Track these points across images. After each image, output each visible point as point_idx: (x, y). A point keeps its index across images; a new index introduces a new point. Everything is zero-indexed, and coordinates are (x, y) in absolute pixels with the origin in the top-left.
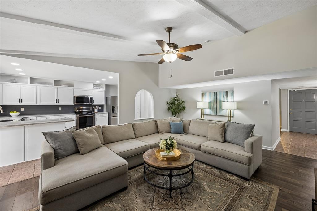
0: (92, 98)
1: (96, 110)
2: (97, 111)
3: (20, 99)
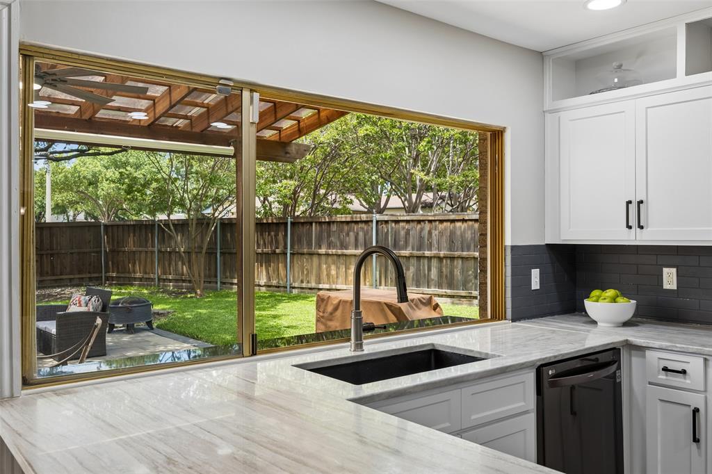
3: (633, 208)
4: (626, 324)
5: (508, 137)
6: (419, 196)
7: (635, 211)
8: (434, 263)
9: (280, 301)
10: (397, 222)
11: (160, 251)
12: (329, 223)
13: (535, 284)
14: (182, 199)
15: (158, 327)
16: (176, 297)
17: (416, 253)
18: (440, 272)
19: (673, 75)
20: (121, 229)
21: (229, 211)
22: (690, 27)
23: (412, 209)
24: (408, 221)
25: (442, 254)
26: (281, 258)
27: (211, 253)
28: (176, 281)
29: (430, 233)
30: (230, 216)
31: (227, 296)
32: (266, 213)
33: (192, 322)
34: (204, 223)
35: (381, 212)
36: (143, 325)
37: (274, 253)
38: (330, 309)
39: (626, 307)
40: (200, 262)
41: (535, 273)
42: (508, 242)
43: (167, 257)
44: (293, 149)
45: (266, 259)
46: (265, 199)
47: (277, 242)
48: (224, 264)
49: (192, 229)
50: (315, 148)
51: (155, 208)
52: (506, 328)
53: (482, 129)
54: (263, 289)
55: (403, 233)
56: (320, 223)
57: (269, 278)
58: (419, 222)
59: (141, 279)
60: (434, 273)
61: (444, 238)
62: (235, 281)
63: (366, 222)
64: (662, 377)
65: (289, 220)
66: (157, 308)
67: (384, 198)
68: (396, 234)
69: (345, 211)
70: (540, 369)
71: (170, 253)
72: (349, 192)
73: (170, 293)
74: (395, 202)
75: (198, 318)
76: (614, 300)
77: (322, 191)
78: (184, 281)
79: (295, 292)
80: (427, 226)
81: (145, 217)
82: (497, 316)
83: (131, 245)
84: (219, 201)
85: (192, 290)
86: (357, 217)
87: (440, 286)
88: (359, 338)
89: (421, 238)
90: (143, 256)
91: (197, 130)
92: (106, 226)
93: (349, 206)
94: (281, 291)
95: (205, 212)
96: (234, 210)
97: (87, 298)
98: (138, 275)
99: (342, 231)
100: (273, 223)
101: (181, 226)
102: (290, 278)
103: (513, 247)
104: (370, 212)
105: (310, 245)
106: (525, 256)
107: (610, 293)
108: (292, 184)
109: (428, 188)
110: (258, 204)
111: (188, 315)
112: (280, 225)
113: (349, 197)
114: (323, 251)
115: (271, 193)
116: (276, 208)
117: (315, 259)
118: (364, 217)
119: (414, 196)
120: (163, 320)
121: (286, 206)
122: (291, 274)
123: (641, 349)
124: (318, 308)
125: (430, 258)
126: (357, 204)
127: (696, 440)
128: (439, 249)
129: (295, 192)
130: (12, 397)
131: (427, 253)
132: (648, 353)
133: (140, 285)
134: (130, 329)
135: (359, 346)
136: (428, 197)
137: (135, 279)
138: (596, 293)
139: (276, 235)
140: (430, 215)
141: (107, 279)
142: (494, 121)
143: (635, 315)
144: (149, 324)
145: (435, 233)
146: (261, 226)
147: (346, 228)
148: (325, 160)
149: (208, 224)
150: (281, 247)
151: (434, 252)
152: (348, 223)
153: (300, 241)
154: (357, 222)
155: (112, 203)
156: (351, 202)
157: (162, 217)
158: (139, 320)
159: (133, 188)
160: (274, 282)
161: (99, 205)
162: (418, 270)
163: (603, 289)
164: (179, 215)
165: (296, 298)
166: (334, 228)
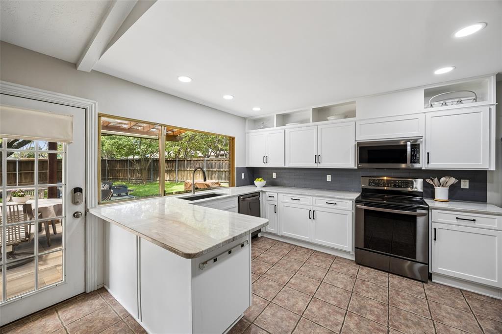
0: (415, 147)
1: (441, 193)
2: (446, 198)
3: (265, 158)
4: (264, 187)
5: (236, 139)
6: (219, 152)
7: (265, 159)
8: (224, 172)
9: (174, 185)
10: (212, 160)
11: (130, 169)
12: (190, 160)
13: (243, 177)
14: (138, 152)
15: (130, 195)
16: (136, 185)
17: (218, 170)
18: (225, 175)
19: (273, 127)
20: (114, 162)
21: (156, 156)
22: (277, 115)
23: (217, 156)
24: (216, 160)
25: (226, 170)
26: (174, 171)
27: (149, 170)
28: (136, 179)
29: (222, 164)
30: (156, 158)
31: (155, 184)
32: (169, 157)
33: (142, 193)
34: (147, 160)
35: (208, 157)
36: (124, 194)
37: (172, 170)
38: (189, 186)
39: (264, 182)
40: (145, 173)
41: (243, 174)
42: (236, 166)
43: (132, 172)
44: (178, 138)
45: (169, 172)
46: (169, 152)
47: (173, 166)
48: (154, 174)
49: (143, 162)
50: (186, 136)
51: (128, 154)
52: (235, 188)
53: (230, 137)
54: (168, 182)
55: (214, 164)
56: (188, 160)
57: (170, 178)
58: (219, 160)
59: (122, 179)
60: (223, 176)
61: (226, 166)
62: (158, 179)
63: (202, 160)
64: (269, 198)
65: (177, 159)
66: (129, 188)
67: (209, 153)
68: (212, 164)
69: (196, 157)
70: (239, 197)
71: (134, 170)
72: (197, 150)
73: (134, 184)
74: (213, 154)
75: (145, 191)
76: (261, 181)
77: (189, 150)
78: (139, 179)
79: (179, 182)
80: (222, 162)
81: (123, 157)
82: (233, 185)
83: (118, 167)
84: (152, 152)
85: (141, 182)
86: (200, 159)
87: (225, 180)
88: (194, 191)
89: (220, 165)
90: (123, 171)
91: (146, 130)
92: (108, 161)
93: (197, 155)
94: (174, 182)
95: (147, 156)
96: (158, 156)
97: (103, 185)
98: (121, 178)
99: (194, 163)
100: (171, 160)
101: (138, 161)
102: (177, 178)
103: (237, 168)
104: (205, 157)
105: (184, 167)
106: (240, 170)
107: (260, 179)
108: (178, 148)
109: (222, 150)
110: (166, 154)
111: (141, 191)
112: (174, 161)
113: (198, 152)
114: (188, 169)
115: (171, 151)
116: (173, 155)
117: (186, 172)
118: (202, 159)
119: (218, 152)
120: (132, 192)
121: (176, 155)
122: (177, 176)
123: (265, 192)
124: (185, 185)
125: (222, 171)
126: (200, 154)
127: (275, 212)
128: (225, 169)
129: (179, 150)
130: (95, 207)
131: (221, 170)
132: (266, 193)
133: (121, 181)
134: (119, 195)
135: (194, 193)
136: (222, 152)
137: (120, 179)
138: (257, 179)
139: (173, 164)
140: (222, 158)
141: (108, 179)
142: (232, 136)
143: (266, 184)
144: (127, 193)
145: (224, 164)
146: (167, 161)
147: (196, 162)
148: (189, 140)
149: (148, 160)
150: (174, 168)
151: (224, 169)
152: (197, 160)
153: (181, 166)
154: (199, 160)
155: (109, 152)
156: (198, 154)
157: (131, 157)
158: (123, 192)
159: (119, 148)
160: (172, 179)
161: (104, 153)
162: (219, 175)
163: (259, 178)
164: (137, 157)
165: (179, 184)
166: (192, 162)
